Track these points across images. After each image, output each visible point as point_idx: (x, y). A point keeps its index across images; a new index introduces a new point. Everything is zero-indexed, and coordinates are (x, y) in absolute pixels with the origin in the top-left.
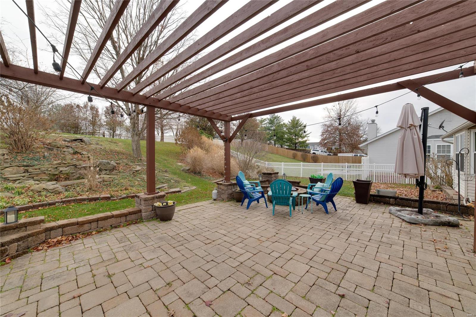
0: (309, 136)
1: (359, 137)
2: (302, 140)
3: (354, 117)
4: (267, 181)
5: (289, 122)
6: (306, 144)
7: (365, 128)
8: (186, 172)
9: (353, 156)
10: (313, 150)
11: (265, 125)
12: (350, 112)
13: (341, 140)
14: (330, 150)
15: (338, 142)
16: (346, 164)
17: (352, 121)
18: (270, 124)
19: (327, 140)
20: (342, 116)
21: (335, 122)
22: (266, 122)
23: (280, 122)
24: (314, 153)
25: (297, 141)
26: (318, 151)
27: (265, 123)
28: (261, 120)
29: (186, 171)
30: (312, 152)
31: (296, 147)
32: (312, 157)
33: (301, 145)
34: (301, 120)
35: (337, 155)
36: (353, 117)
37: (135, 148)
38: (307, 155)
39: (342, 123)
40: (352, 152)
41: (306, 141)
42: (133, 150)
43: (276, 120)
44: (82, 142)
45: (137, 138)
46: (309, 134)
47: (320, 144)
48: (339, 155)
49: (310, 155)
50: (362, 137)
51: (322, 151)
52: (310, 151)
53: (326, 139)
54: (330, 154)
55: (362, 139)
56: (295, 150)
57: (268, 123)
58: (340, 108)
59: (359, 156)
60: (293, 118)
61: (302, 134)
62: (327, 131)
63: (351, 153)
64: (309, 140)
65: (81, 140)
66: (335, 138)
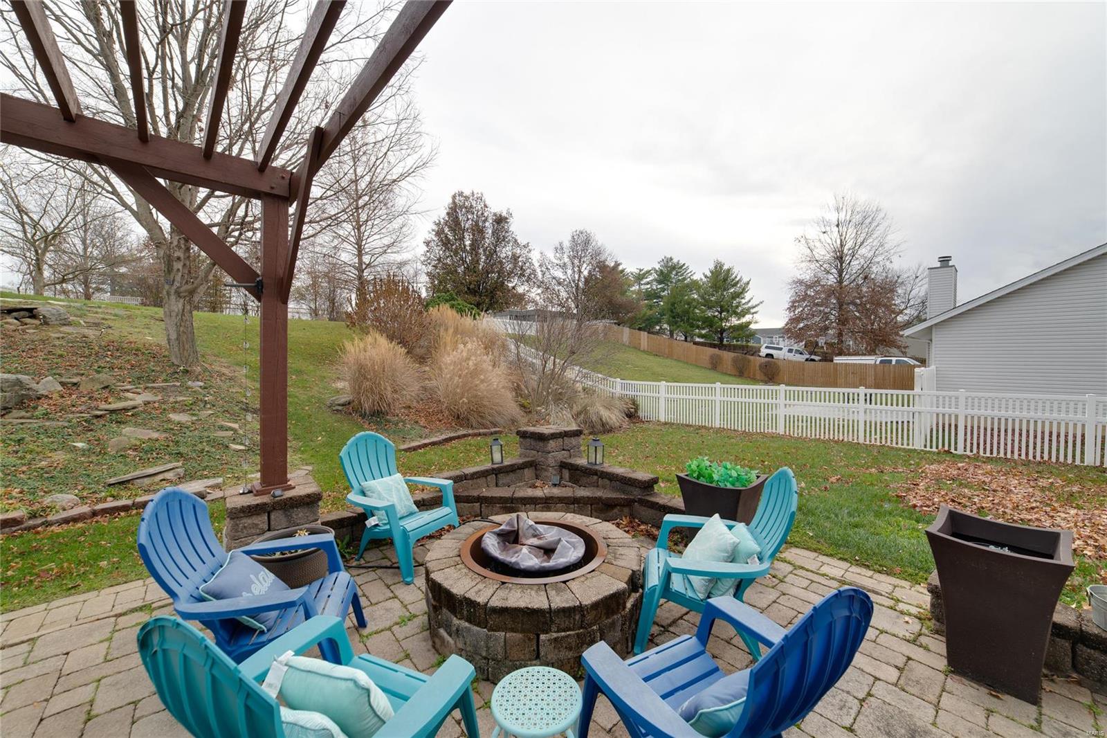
0: (756, 313)
1: (893, 312)
2: (739, 322)
3: (879, 259)
4: (532, 465)
5: (706, 277)
6: (748, 333)
7: (909, 289)
8: (337, 410)
9: (878, 363)
10: (767, 347)
11: (649, 286)
12: (868, 248)
13: (842, 321)
14: (812, 347)
15: (833, 328)
16: (862, 390)
17: (874, 269)
18: (660, 282)
19: (806, 322)
20: (848, 259)
21: (828, 272)
22: (651, 278)
23: (684, 279)
24: (769, 355)
25: (726, 325)
26: (781, 349)
27: (648, 280)
28: (639, 274)
29: (340, 408)
30: (764, 352)
31: (721, 339)
32: (760, 366)
33: (735, 334)
34: (735, 271)
35: (832, 361)
36: (876, 260)
37: (174, 336)
38: (749, 361)
39: (847, 277)
40: (872, 352)
41: (749, 323)
42: (169, 340)
43: (674, 273)
44: (34, 317)
45: (180, 306)
46: (756, 306)
47: (787, 332)
48: (838, 360)
49: (756, 361)
50: (901, 312)
51: (790, 351)
52: (759, 351)
53: (803, 319)
54: (813, 357)
55: (899, 319)
56: (721, 346)
57: (655, 280)
58: (841, 236)
59: (894, 363)
60: (716, 267)
61: (737, 307)
62: (806, 296)
63: (870, 355)
64: (756, 322)
65: (31, 310)
66: (826, 316)
